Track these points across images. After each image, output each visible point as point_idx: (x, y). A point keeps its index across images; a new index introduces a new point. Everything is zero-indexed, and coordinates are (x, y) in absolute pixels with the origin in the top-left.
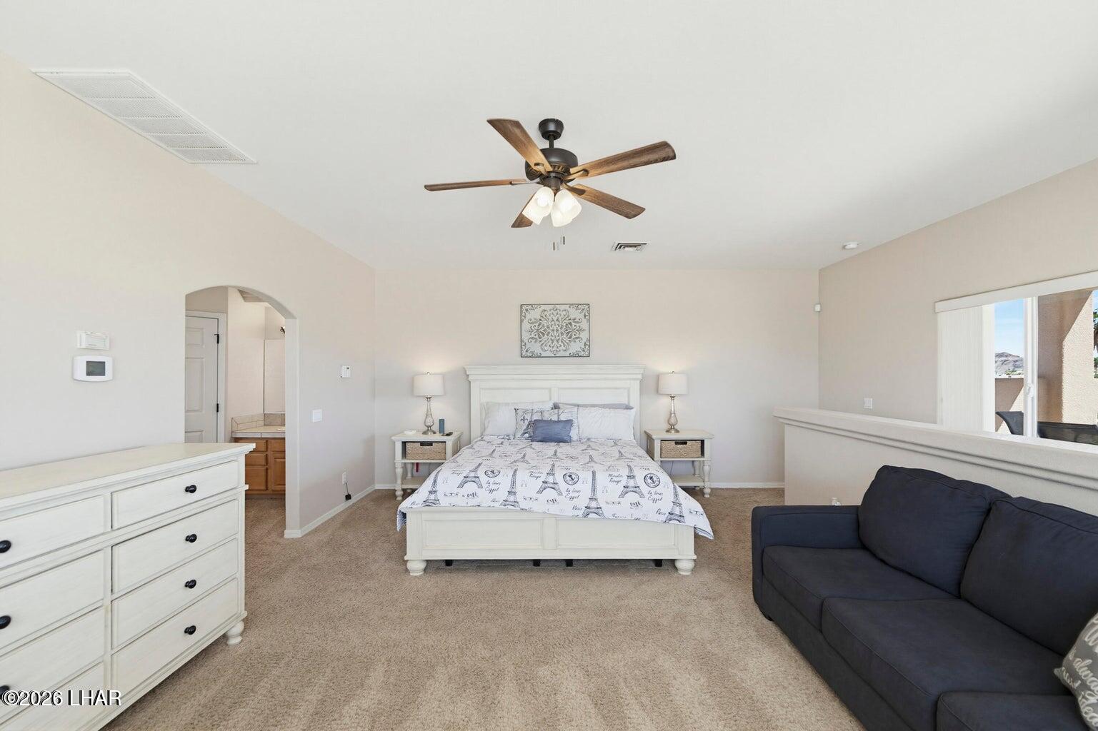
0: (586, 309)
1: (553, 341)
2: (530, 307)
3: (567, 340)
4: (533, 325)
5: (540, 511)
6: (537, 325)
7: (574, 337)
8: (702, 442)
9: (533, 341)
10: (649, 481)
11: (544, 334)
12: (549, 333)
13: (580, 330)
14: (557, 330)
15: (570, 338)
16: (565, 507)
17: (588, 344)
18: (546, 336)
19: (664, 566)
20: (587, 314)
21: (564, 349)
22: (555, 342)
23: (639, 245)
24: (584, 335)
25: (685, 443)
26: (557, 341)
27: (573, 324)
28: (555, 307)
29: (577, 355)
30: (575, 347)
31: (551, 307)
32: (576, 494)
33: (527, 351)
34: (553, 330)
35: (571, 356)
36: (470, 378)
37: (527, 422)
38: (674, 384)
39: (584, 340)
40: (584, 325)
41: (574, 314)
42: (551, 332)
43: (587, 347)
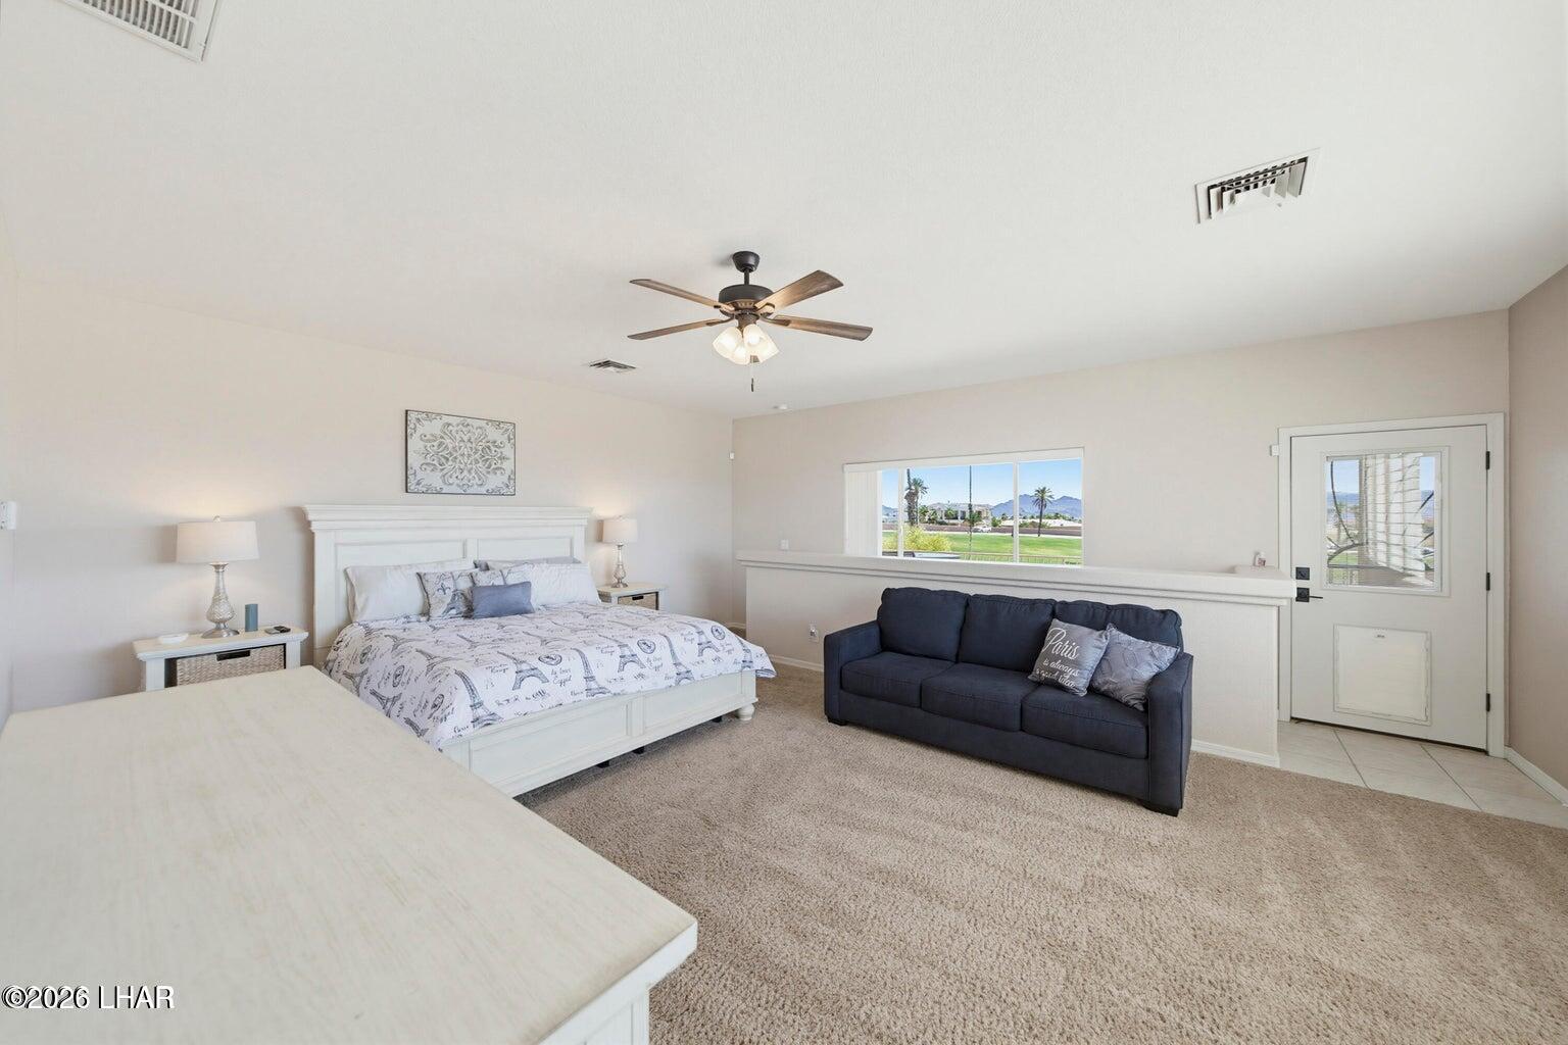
0: (510, 429)
1: (462, 471)
2: (424, 415)
3: (483, 470)
4: (429, 445)
5: (634, 691)
6: (435, 444)
7: (493, 466)
8: (657, 593)
9: (429, 469)
10: (717, 634)
11: (448, 459)
12: (456, 458)
13: (503, 458)
14: (469, 455)
15: (489, 467)
16: (657, 681)
17: (512, 478)
18: (450, 463)
19: (724, 720)
20: (512, 437)
21: (480, 483)
22: (465, 473)
23: (625, 367)
24: (508, 465)
25: (642, 598)
26: (469, 472)
27: (493, 449)
28: (465, 421)
29: (499, 493)
30: (495, 481)
31: (459, 420)
32: (658, 663)
33: (418, 484)
34: (463, 455)
35: (489, 493)
36: (314, 527)
37: (449, 593)
38: (626, 530)
39: (508, 472)
40: (507, 451)
41: (494, 434)
42: (460, 458)
43: (512, 482)
